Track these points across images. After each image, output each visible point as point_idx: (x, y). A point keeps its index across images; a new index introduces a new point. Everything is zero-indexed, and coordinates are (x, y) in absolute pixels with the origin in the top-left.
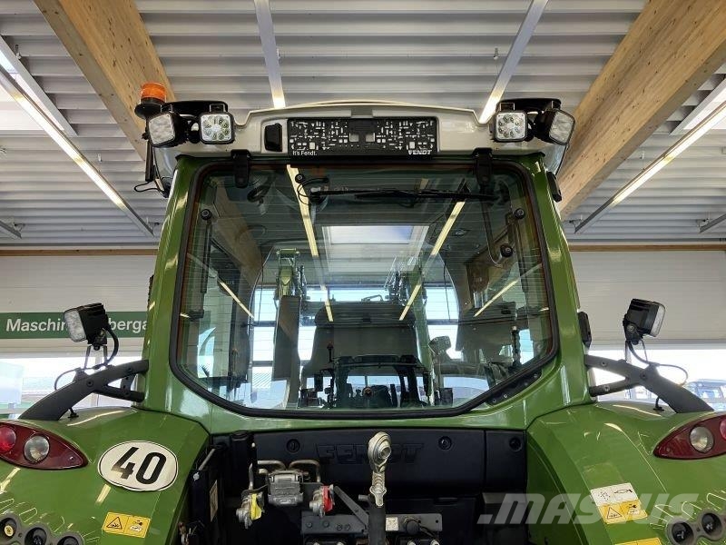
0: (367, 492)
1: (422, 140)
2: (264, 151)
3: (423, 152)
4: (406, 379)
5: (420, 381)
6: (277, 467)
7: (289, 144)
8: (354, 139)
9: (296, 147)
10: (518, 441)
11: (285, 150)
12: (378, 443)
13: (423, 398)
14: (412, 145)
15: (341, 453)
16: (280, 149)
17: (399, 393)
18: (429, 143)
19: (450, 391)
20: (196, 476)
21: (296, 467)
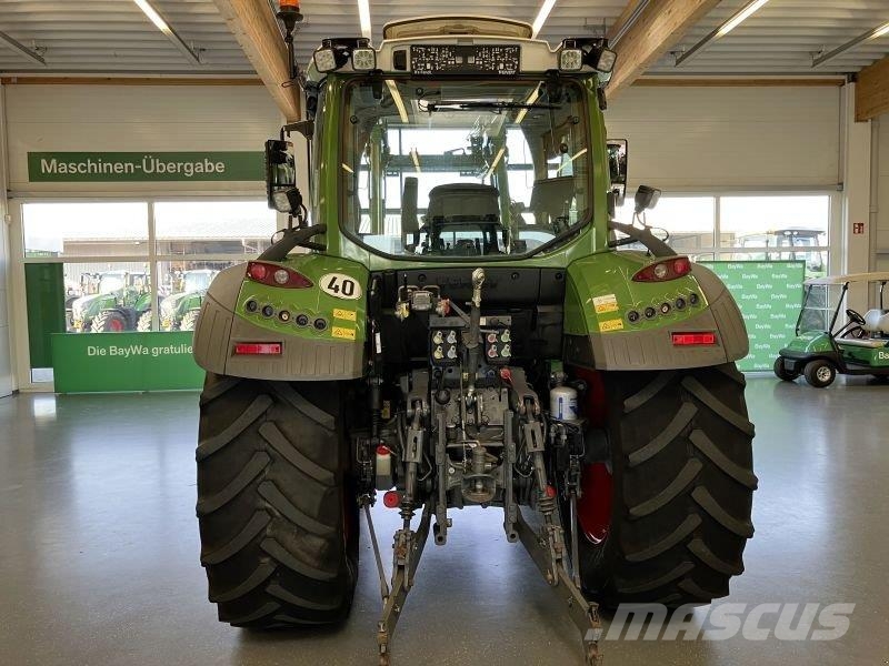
0: (470, 300)
1: (509, 62)
2: (393, 70)
3: (511, 72)
4: (488, 234)
5: (500, 235)
6: (415, 289)
7: (412, 65)
8: (459, 60)
9: (417, 67)
10: (561, 275)
11: (408, 69)
12: (477, 274)
13: (501, 248)
14: (502, 66)
15: (453, 282)
16: (405, 69)
17: (482, 244)
18: (514, 64)
19: (524, 242)
20: (372, 293)
21: (426, 289)
